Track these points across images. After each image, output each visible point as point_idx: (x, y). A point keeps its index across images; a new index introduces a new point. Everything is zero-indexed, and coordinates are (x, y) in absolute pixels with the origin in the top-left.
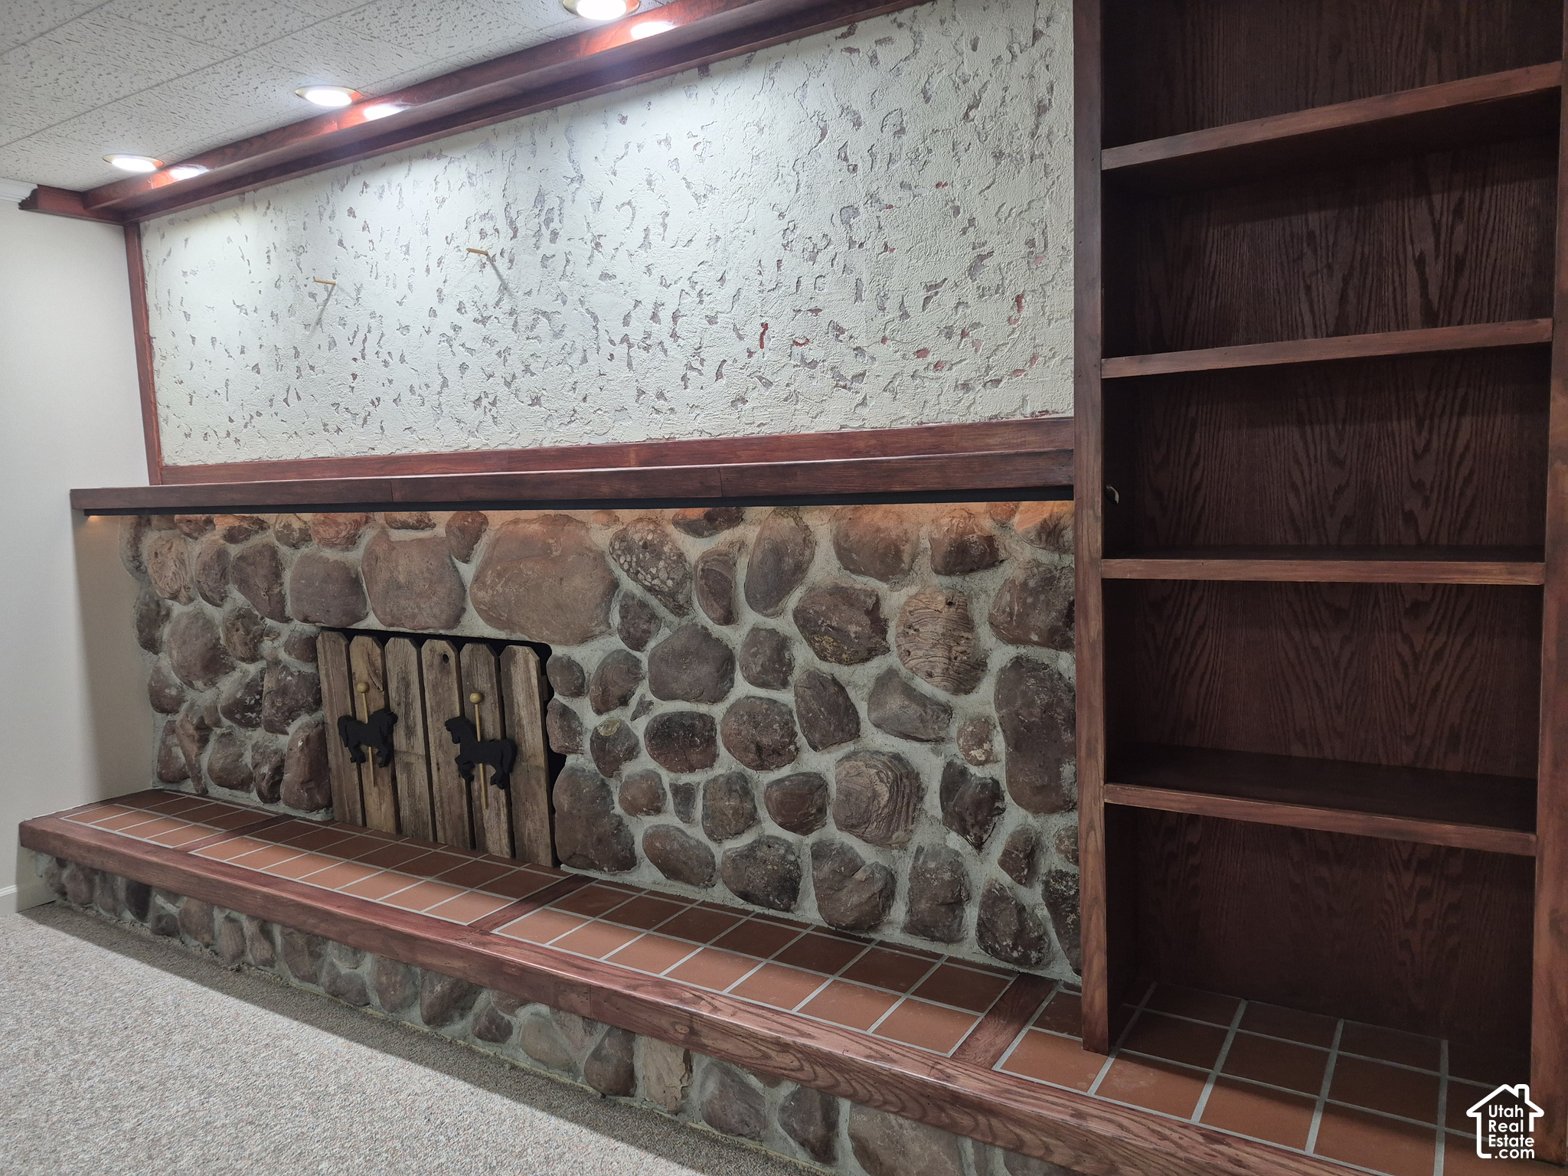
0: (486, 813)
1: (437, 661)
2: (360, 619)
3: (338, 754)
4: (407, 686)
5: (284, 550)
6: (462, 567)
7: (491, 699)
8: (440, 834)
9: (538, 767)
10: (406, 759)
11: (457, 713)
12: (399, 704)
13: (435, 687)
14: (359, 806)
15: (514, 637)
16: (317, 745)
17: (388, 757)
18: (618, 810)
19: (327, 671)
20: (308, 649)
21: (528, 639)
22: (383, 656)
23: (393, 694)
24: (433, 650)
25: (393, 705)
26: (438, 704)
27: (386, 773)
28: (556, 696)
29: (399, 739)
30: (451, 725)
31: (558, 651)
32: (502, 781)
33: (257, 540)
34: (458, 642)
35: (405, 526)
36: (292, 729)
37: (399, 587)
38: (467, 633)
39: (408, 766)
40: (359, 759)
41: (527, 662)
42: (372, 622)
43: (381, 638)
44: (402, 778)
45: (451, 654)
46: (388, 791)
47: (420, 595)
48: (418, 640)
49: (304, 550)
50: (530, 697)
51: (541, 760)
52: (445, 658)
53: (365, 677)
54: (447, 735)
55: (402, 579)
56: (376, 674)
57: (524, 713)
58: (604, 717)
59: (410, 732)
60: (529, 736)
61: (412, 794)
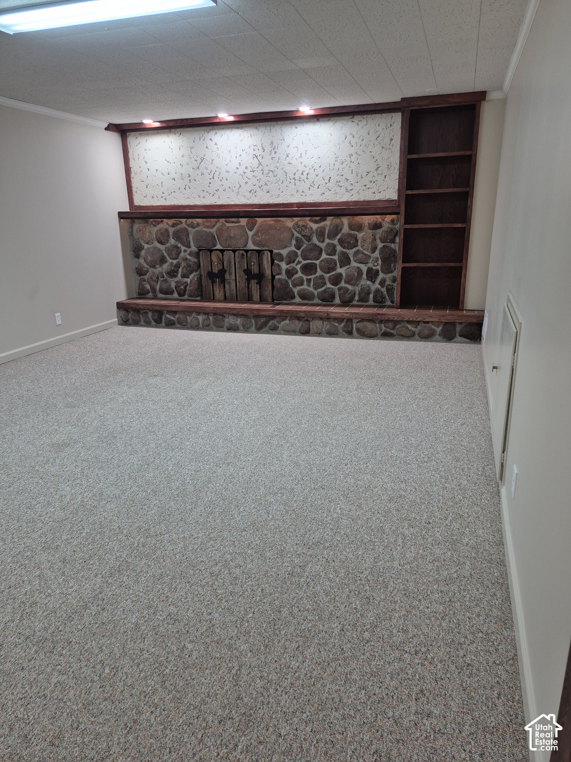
0: (253, 292)
1: (240, 255)
2: (215, 246)
3: (206, 282)
4: (230, 263)
5: (190, 229)
6: (249, 232)
7: (257, 264)
8: (238, 298)
9: (270, 279)
10: (228, 281)
11: (246, 268)
12: (227, 267)
13: (239, 262)
14: (212, 294)
15: (263, 249)
16: (200, 279)
17: (223, 281)
18: (291, 286)
19: (203, 260)
20: (197, 255)
21: (267, 249)
22: (223, 256)
23: (225, 265)
24: (239, 253)
25: (225, 268)
26: (240, 267)
27: (222, 286)
28: (275, 261)
29: (227, 276)
30: (245, 271)
31: (275, 251)
32: (259, 283)
33: (179, 227)
34: (247, 251)
35: (233, 222)
36: (191, 277)
37: (231, 237)
38: (249, 249)
39: (229, 283)
40: (213, 282)
41: (267, 254)
42: (219, 247)
43: (222, 251)
44: (227, 286)
45: (245, 254)
46: (222, 290)
47: (238, 239)
48: (234, 251)
49: (197, 229)
50: (268, 262)
51: (270, 277)
52: (243, 255)
53: (216, 261)
54: (242, 273)
55: (232, 235)
56: (220, 260)
57: (266, 266)
58: (288, 266)
59: (230, 274)
60: (267, 272)
61: (230, 290)
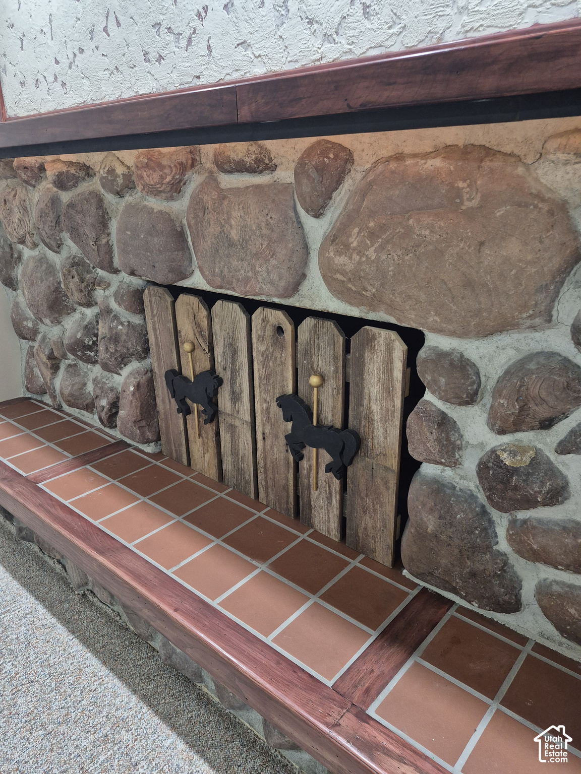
0: (314, 494)
1: (269, 332)
2: (185, 277)
3: (165, 402)
4: (235, 353)
5: (109, 198)
7: (334, 385)
8: (262, 495)
9: (387, 469)
10: (229, 420)
11: (290, 390)
12: (225, 369)
13: (265, 359)
14: (184, 449)
16: (146, 390)
17: (213, 414)
18: (503, 545)
19: (154, 325)
20: (136, 301)
21: (393, 320)
22: (210, 318)
23: (219, 358)
24: (265, 320)
25: (219, 370)
26: (268, 378)
27: (210, 429)
28: (428, 396)
29: (224, 401)
30: (283, 401)
31: (434, 341)
32: (340, 470)
33: (84, 187)
34: (297, 315)
35: (240, 168)
36: (126, 371)
37: (231, 244)
38: (306, 304)
39: (232, 428)
40: (186, 411)
41: (389, 350)
42: (197, 281)
43: (209, 299)
44: (225, 437)
45: (288, 327)
46: (212, 444)
47: (257, 255)
48: (249, 306)
49: (129, 199)
50: (388, 391)
51: (393, 462)
52: (280, 330)
53: (191, 336)
54: (277, 412)
55: (234, 234)
56: (201, 335)
58: (506, 439)
59: (235, 397)
60: (379, 433)
61: (235, 452)
